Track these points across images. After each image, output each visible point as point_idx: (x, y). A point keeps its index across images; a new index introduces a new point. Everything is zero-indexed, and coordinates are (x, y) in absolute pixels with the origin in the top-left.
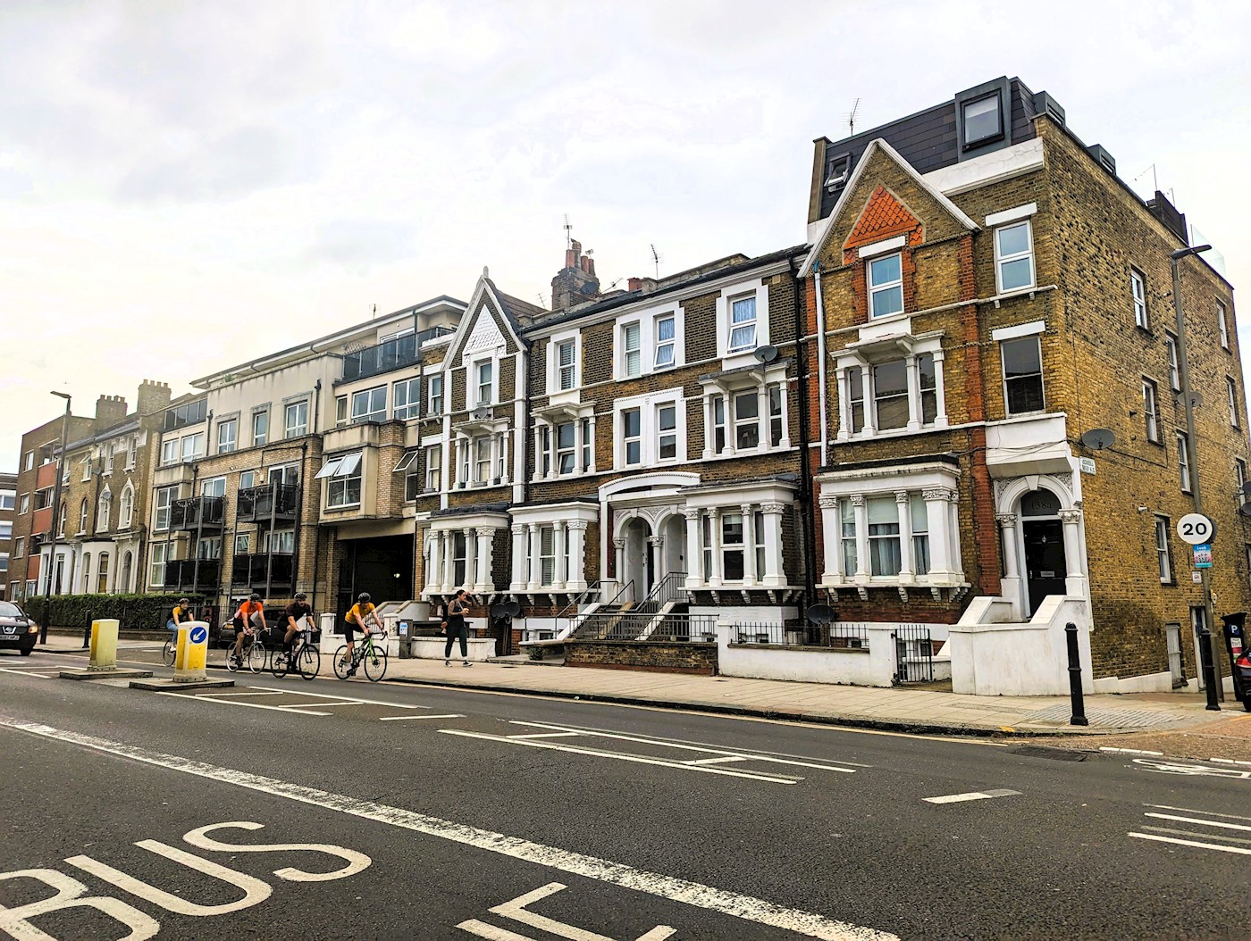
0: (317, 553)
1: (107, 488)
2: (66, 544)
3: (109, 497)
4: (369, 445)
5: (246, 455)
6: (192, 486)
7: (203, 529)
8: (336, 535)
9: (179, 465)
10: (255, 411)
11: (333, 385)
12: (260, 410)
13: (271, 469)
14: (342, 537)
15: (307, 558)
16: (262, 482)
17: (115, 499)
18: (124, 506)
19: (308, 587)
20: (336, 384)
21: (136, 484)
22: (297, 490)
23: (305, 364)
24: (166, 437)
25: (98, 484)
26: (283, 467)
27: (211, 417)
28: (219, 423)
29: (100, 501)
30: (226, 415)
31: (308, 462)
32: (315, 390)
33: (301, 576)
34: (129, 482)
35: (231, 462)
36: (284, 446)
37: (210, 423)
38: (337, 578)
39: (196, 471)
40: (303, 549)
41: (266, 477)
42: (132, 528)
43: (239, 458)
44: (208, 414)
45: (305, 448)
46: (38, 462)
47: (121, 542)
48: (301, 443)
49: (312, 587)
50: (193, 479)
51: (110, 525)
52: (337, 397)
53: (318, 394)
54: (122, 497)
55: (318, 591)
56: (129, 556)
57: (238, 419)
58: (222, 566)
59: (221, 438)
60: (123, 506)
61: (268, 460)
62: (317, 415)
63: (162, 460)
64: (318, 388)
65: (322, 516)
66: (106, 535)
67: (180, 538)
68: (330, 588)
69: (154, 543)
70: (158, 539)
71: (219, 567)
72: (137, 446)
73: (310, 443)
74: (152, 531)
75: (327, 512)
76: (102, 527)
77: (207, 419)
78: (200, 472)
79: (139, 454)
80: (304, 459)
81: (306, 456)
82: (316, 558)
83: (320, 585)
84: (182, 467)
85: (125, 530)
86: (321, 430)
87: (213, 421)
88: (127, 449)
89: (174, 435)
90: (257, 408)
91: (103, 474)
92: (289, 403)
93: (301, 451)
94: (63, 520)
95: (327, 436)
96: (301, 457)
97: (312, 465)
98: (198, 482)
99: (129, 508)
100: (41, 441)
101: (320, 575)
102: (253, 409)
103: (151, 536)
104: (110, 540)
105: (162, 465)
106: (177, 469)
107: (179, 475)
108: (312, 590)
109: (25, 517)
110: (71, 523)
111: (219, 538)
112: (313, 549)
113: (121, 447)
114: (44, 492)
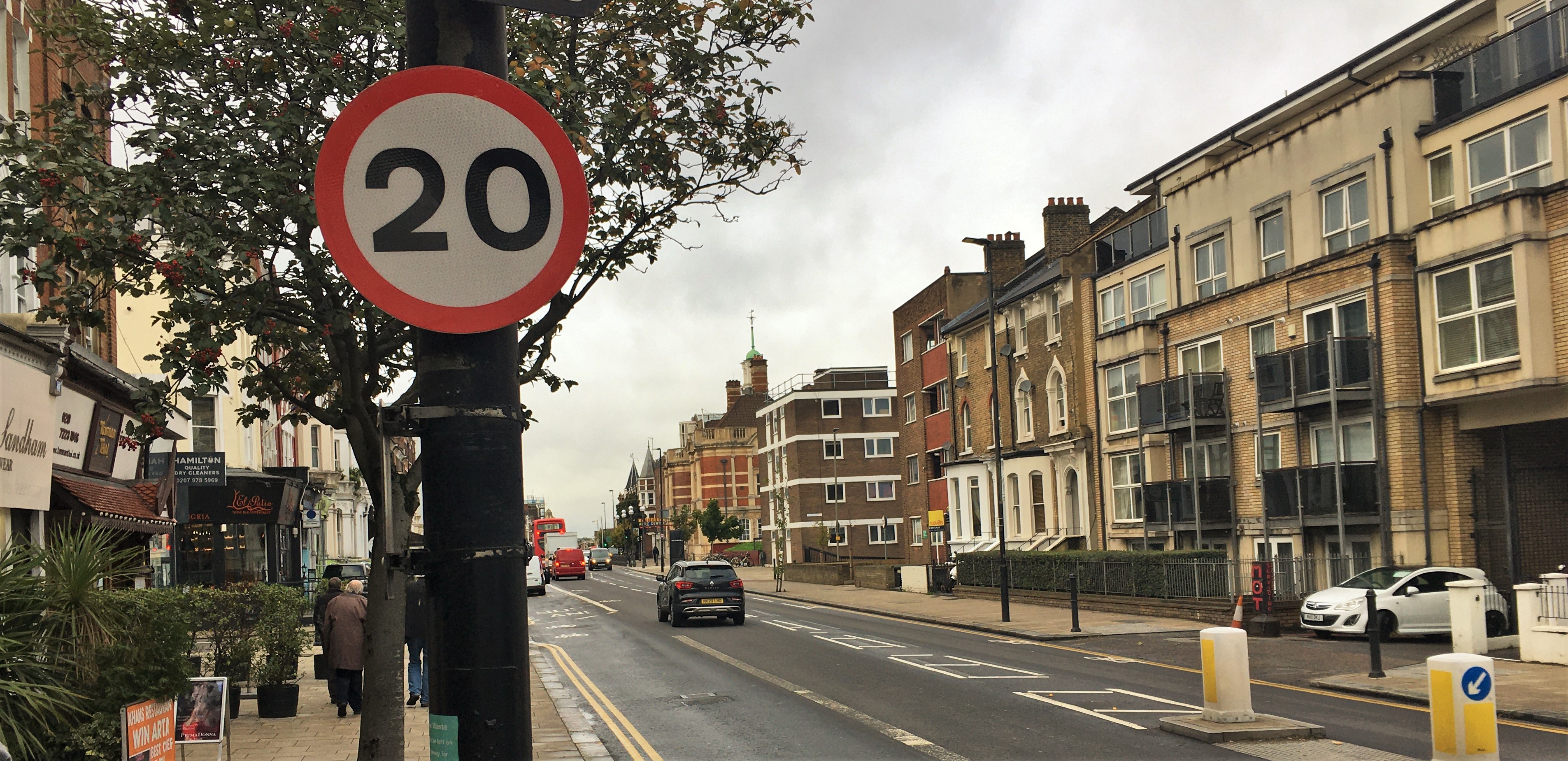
0: (1423, 456)
1: (1023, 375)
2: (978, 462)
3: (1029, 388)
4: (1527, 238)
5: (1254, 295)
6: (1163, 359)
7: (1197, 427)
8: (1456, 421)
9: (1135, 326)
10: (1260, 214)
11: (1416, 134)
12: (1268, 210)
13: (1306, 313)
14: (1467, 425)
15: (1405, 468)
16: (1293, 337)
17: (1038, 390)
18: (1052, 401)
19: (1413, 521)
20: (1423, 132)
21: (1067, 365)
22: (1370, 346)
23: (1352, 107)
24: (1101, 284)
25: (1010, 370)
26: (1332, 306)
27: (1176, 239)
28: (1192, 247)
29: (1017, 395)
30: (1205, 231)
31: (1386, 289)
32: (1380, 153)
33: (1397, 500)
34: (1056, 362)
35: (1225, 309)
36: (1330, 267)
37: (1176, 248)
38: (1468, 502)
39: (1166, 332)
40: (1396, 453)
41: (1299, 328)
42: (1071, 434)
43: (1241, 300)
44: (1172, 234)
45: (1375, 265)
46: (920, 346)
47: (1056, 454)
48: (1367, 256)
49: (1422, 520)
50: (1162, 346)
51: (1036, 430)
52: (1427, 157)
53: (1388, 157)
54: (1048, 386)
55: (1433, 527)
56: (1072, 476)
57: (1227, 235)
58: (1235, 487)
59: (1202, 270)
60: (1052, 399)
61: (1299, 295)
62: (1390, 198)
63: (1101, 322)
64: (1387, 145)
65: (1431, 389)
66: (1032, 445)
67: (1152, 445)
68: (1456, 521)
69: (1110, 454)
70: (1118, 447)
71: (1231, 489)
72: (1060, 303)
73: (1385, 255)
74: (1104, 435)
75: (1440, 380)
76: (1025, 435)
77: (1171, 243)
78: (1172, 334)
79: (1064, 317)
80: (1376, 286)
81: (1380, 280)
82: (1423, 466)
83: (1436, 516)
84: (1140, 330)
85: (1061, 437)
86: (1402, 224)
87: (1183, 245)
88: (1045, 311)
89: (1114, 278)
90: (1263, 207)
91: (1015, 355)
92: (1326, 186)
93: (1368, 271)
94: (967, 427)
95: (1423, 235)
96: (1371, 283)
97: (1395, 294)
98: (1171, 351)
99: (1061, 402)
100: (919, 317)
101: (1434, 497)
102: (1254, 210)
103: (1104, 444)
104: (1040, 453)
105: (1101, 331)
106: (1132, 333)
107: (1137, 342)
108: (1423, 527)
109: (915, 426)
110: (979, 431)
111: (1224, 440)
112: (1415, 451)
113: (1036, 309)
114: (933, 389)
